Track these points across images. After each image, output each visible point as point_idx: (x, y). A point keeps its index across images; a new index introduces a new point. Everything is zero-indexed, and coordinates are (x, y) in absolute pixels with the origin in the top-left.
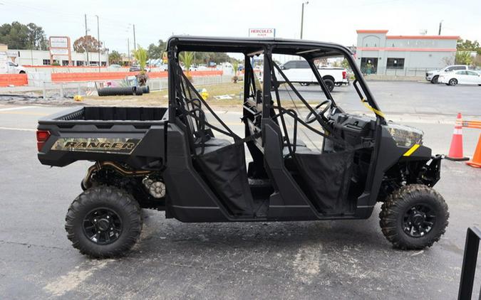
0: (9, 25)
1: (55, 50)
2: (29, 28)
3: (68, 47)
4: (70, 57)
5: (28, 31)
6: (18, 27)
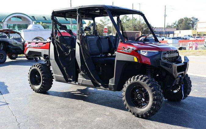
1: (199, 29)
5: (191, 20)
6: (187, 19)
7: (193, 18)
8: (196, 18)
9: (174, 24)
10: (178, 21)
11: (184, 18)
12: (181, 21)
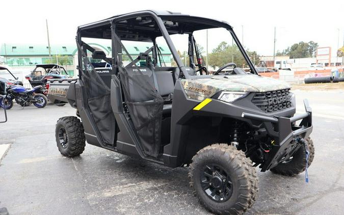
0: (297, 44)
1: (319, 56)
2: (309, 44)
3: (330, 54)
4: (330, 60)
5: (308, 46)
6: (303, 44)
7: (311, 42)
8: (315, 42)
9: (286, 51)
10: (290, 47)
11: (300, 44)
12: (295, 48)
